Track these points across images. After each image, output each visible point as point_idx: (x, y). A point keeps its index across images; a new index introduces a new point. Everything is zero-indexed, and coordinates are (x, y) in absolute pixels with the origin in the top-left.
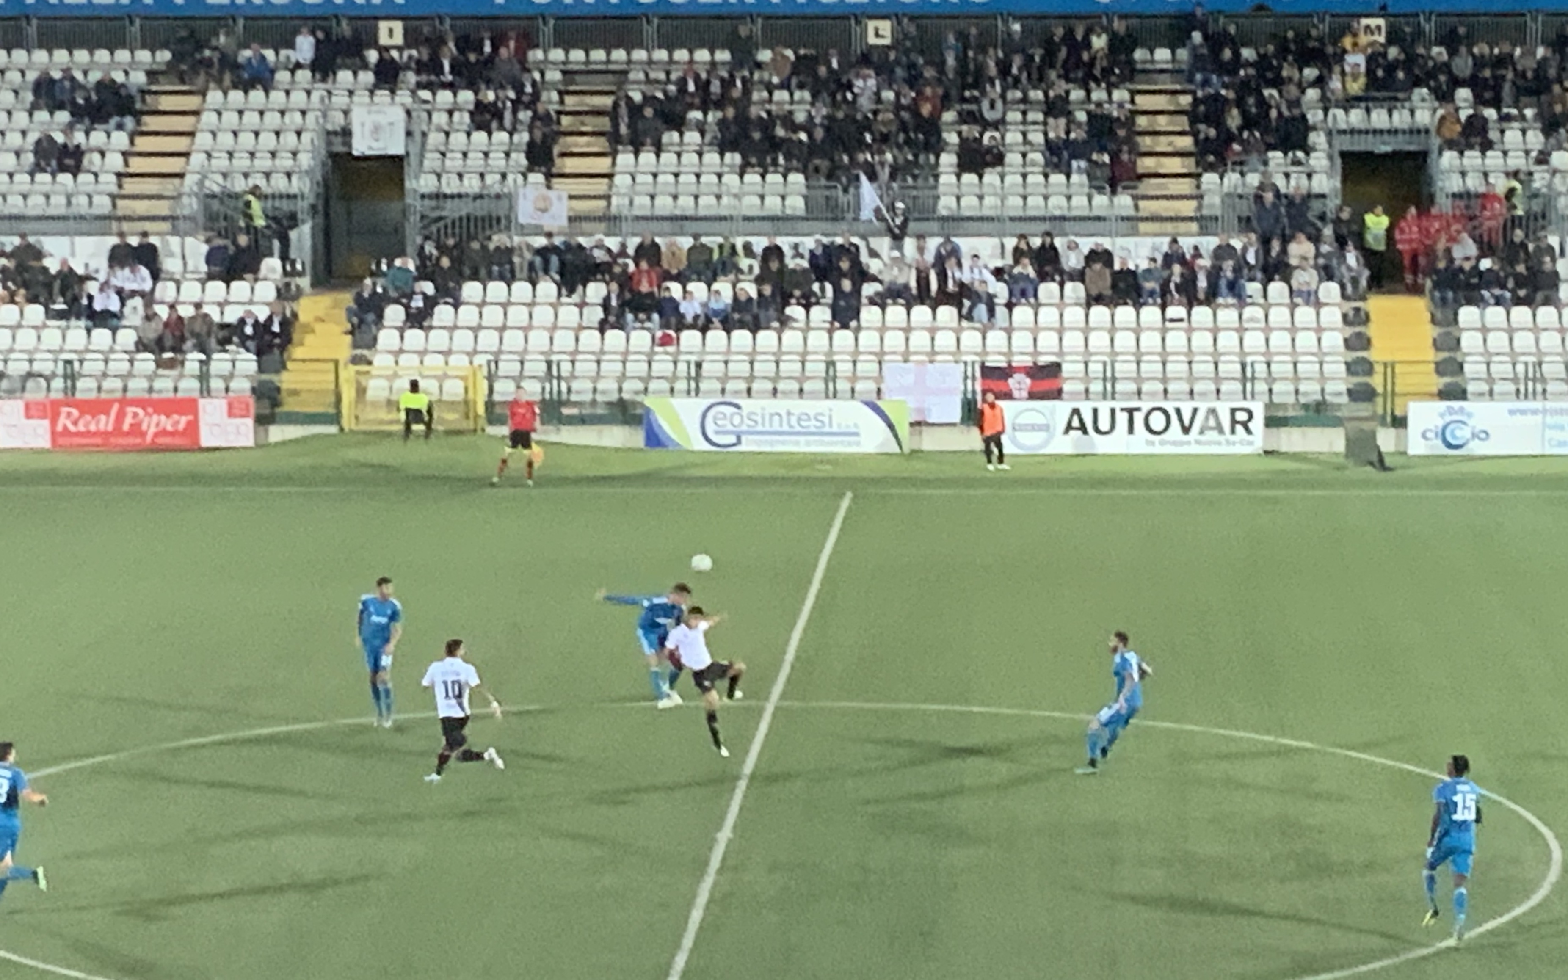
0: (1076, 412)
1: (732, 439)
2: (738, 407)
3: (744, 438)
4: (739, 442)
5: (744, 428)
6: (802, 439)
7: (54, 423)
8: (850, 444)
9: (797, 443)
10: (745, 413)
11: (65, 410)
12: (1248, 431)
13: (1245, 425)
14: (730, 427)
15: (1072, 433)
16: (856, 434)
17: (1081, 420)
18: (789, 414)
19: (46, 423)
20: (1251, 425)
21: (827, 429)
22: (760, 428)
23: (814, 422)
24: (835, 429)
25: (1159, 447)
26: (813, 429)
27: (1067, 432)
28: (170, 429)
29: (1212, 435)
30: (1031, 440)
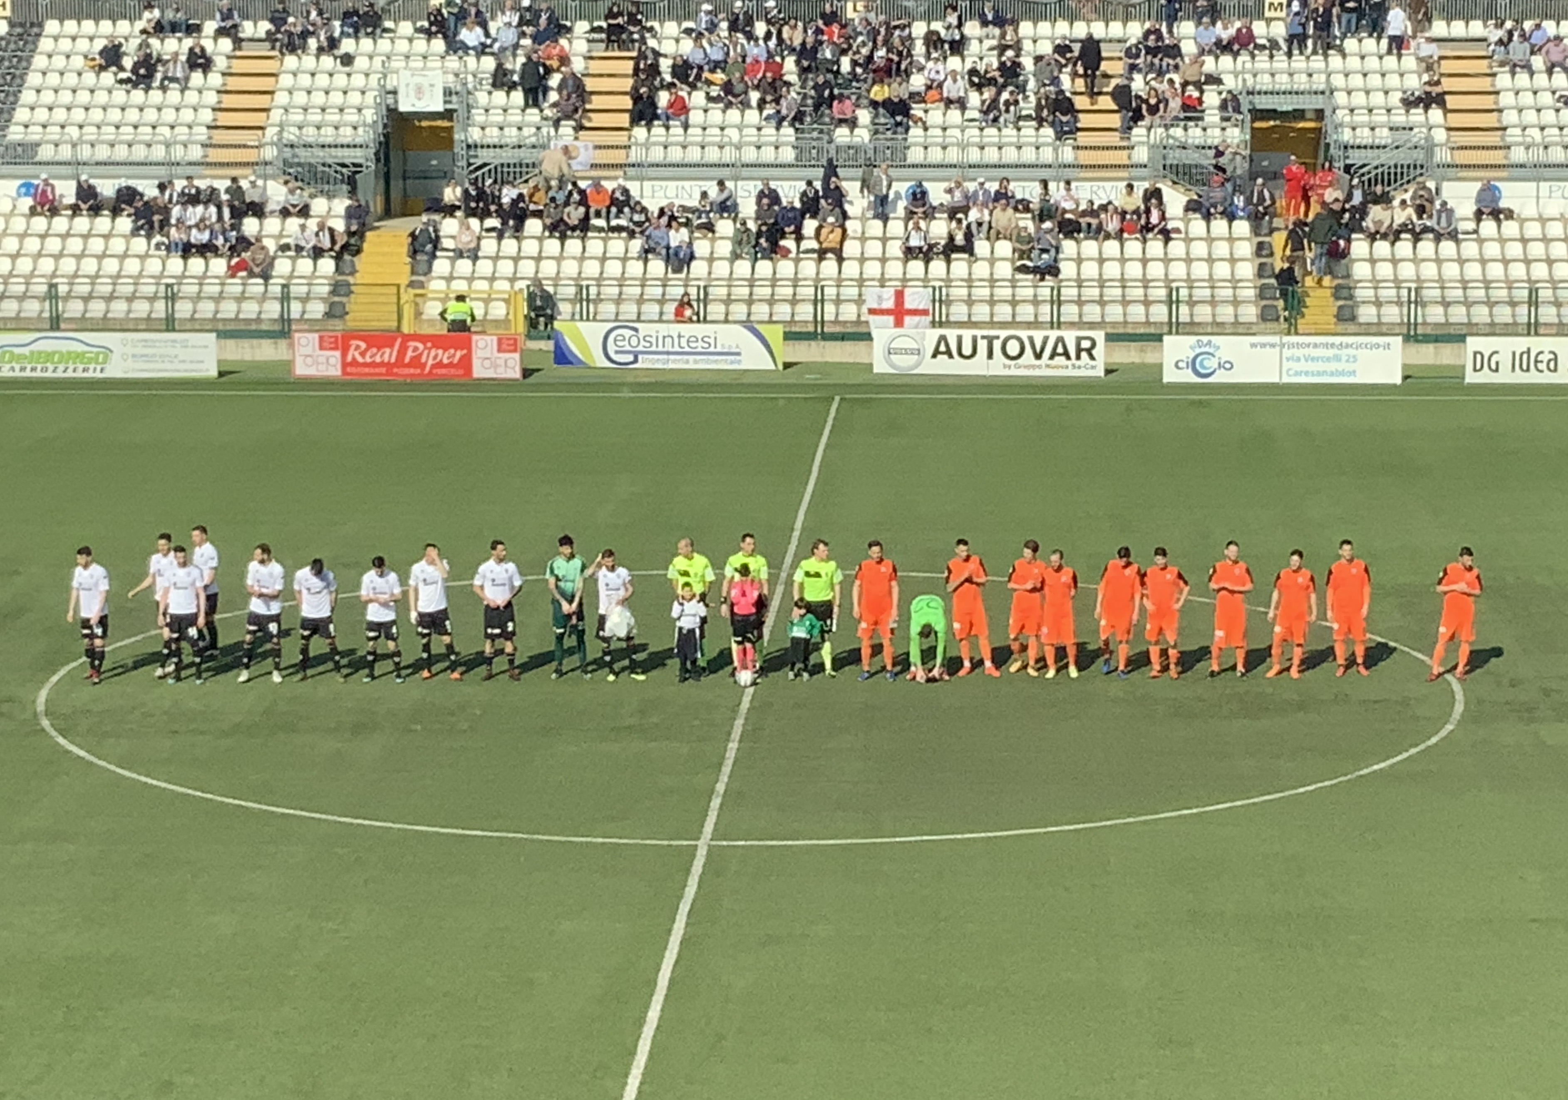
0: (943, 338)
1: (631, 358)
2: (636, 330)
3: (640, 357)
4: (636, 361)
5: (640, 348)
6: (691, 358)
7: (344, 355)
8: (732, 362)
9: (687, 362)
10: (641, 335)
11: (354, 343)
12: (1092, 358)
13: (1089, 351)
14: (628, 348)
15: (939, 357)
16: (738, 354)
17: (947, 345)
18: (679, 336)
19: (338, 354)
20: (1094, 352)
21: (712, 349)
22: (654, 349)
23: (700, 343)
24: (719, 349)
25: (1015, 370)
26: (700, 350)
27: (934, 356)
28: (445, 361)
29: (1059, 360)
30: (904, 362)
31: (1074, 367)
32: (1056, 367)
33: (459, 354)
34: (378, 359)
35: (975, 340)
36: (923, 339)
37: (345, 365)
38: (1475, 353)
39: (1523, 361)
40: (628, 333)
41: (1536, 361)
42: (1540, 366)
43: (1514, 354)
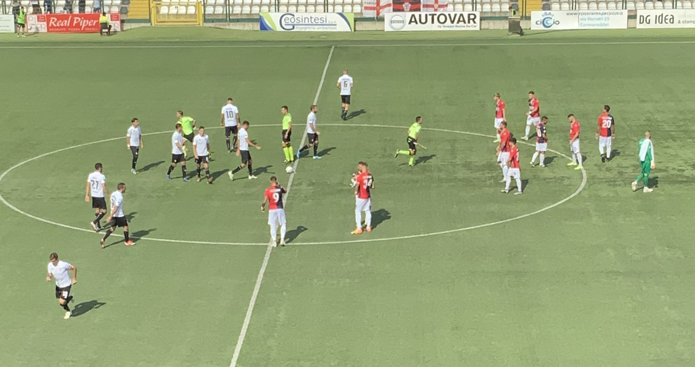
0: (413, 15)
1: (291, 27)
2: (293, 15)
3: (295, 27)
4: (293, 28)
5: (295, 23)
6: (316, 27)
7: (48, 24)
8: (333, 28)
9: (314, 28)
10: (295, 18)
11: (52, 18)
12: (475, 22)
14: (290, 23)
15: (412, 23)
16: (335, 25)
17: (415, 19)
18: (311, 18)
19: (45, 23)
21: (325, 23)
22: (301, 23)
23: (320, 21)
24: (327, 23)
26: (319, 23)
27: (410, 23)
28: (90, 25)
29: (461, 24)
30: (397, 26)
31: (467, 26)
32: (460, 27)
33: (95, 22)
34: (62, 25)
35: (426, 15)
36: (405, 16)
37: (48, 28)
38: (641, 16)
39: (660, 19)
40: (290, 17)
41: (665, 19)
42: (667, 21)
43: (656, 16)
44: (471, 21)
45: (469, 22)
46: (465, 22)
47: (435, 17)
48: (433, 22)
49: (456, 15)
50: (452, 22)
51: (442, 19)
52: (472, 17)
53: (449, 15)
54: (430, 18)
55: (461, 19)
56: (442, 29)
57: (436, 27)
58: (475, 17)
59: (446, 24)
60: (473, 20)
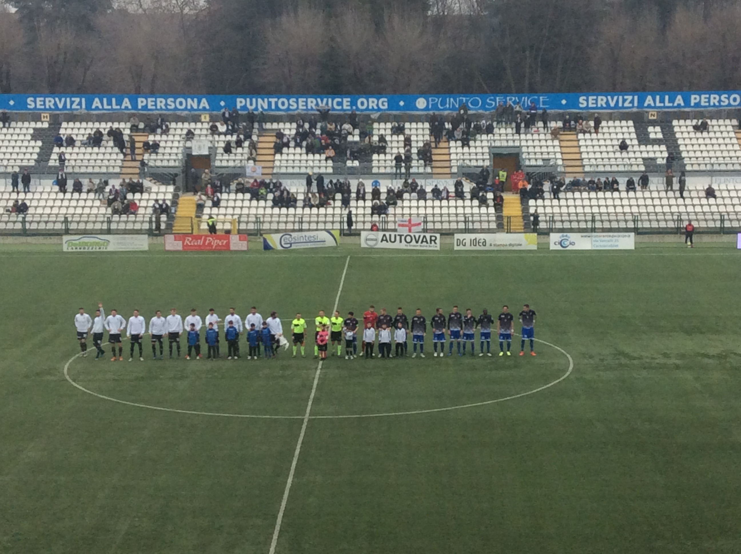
0: (384, 235)
6: (309, 244)
7: (183, 242)
8: (323, 244)
11: (187, 238)
12: (435, 243)
16: (325, 241)
17: (386, 238)
21: (315, 240)
23: (312, 238)
24: (319, 240)
27: (382, 241)
28: (220, 244)
29: (424, 244)
31: (430, 246)
32: (424, 246)
33: (225, 242)
34: (196, 244)
35: (395, 236)
37: (183, 246)
44: (433, 242)
45: (431, 243)
46: (427, 243)
47: (403, 238)
48: (401, 242)
49: (419, 236)
50: (417, 242)
51: (408, 239)
52: (433, 238)
53: (415, 236)
54: (398, 238)
55: (424, 240)
56: (409, 248)
57: (403, 246)
58: (436, 238)
59: (411, 244)
60: (434, 241)
